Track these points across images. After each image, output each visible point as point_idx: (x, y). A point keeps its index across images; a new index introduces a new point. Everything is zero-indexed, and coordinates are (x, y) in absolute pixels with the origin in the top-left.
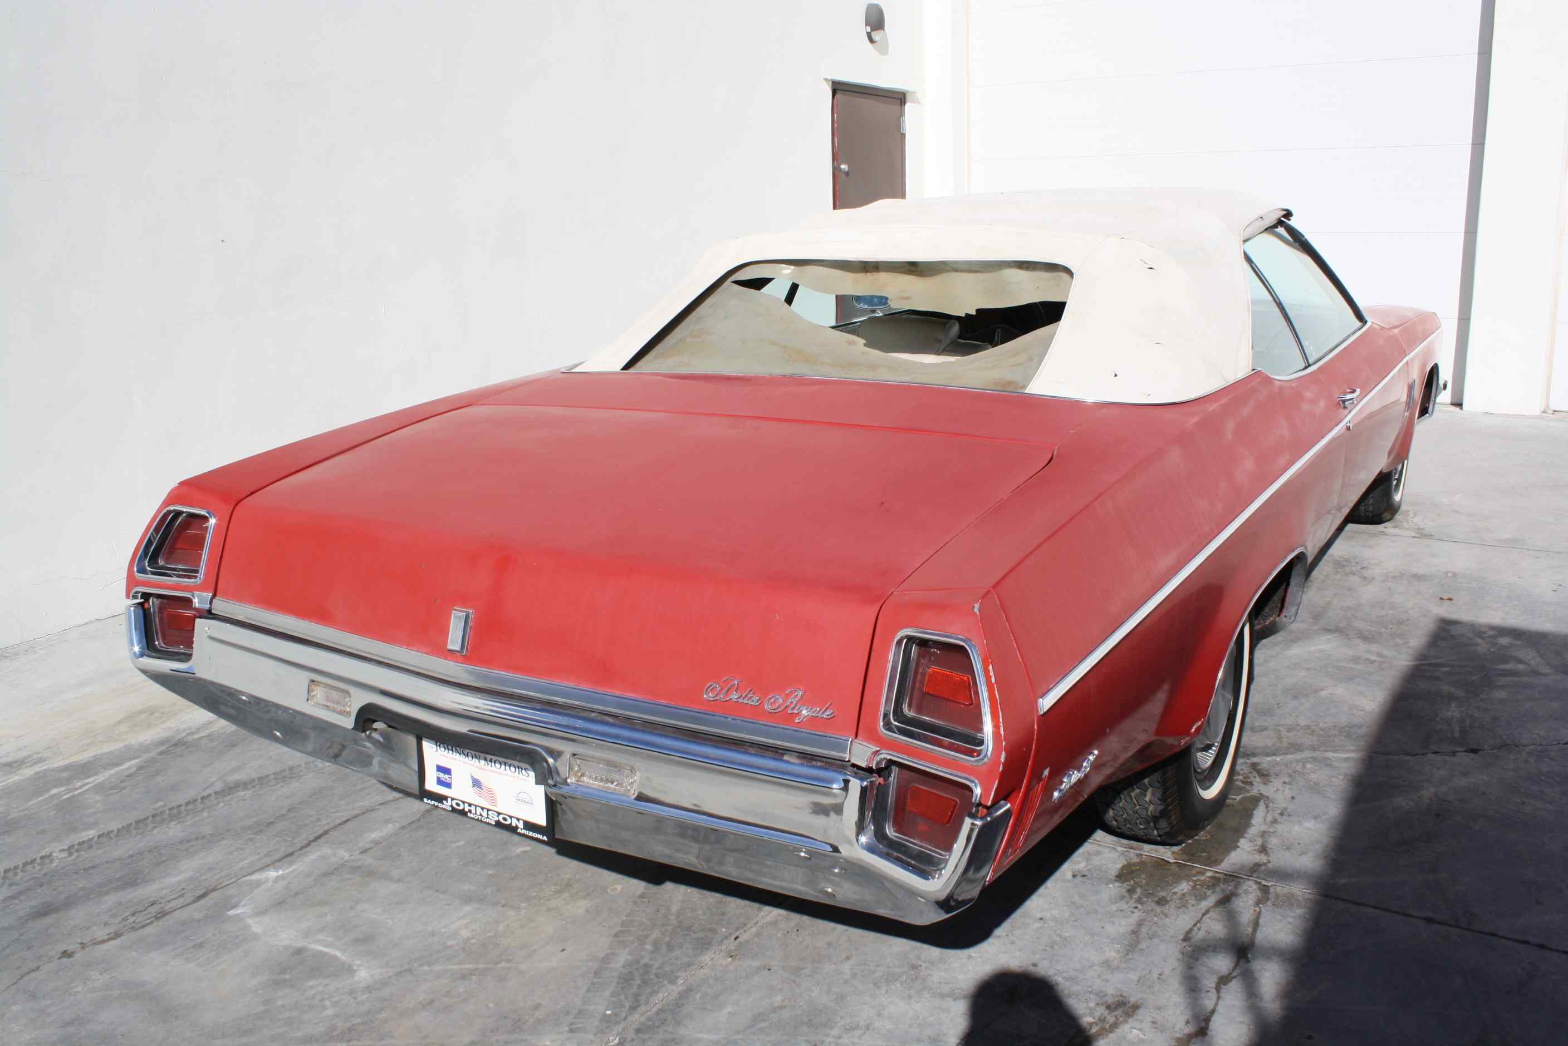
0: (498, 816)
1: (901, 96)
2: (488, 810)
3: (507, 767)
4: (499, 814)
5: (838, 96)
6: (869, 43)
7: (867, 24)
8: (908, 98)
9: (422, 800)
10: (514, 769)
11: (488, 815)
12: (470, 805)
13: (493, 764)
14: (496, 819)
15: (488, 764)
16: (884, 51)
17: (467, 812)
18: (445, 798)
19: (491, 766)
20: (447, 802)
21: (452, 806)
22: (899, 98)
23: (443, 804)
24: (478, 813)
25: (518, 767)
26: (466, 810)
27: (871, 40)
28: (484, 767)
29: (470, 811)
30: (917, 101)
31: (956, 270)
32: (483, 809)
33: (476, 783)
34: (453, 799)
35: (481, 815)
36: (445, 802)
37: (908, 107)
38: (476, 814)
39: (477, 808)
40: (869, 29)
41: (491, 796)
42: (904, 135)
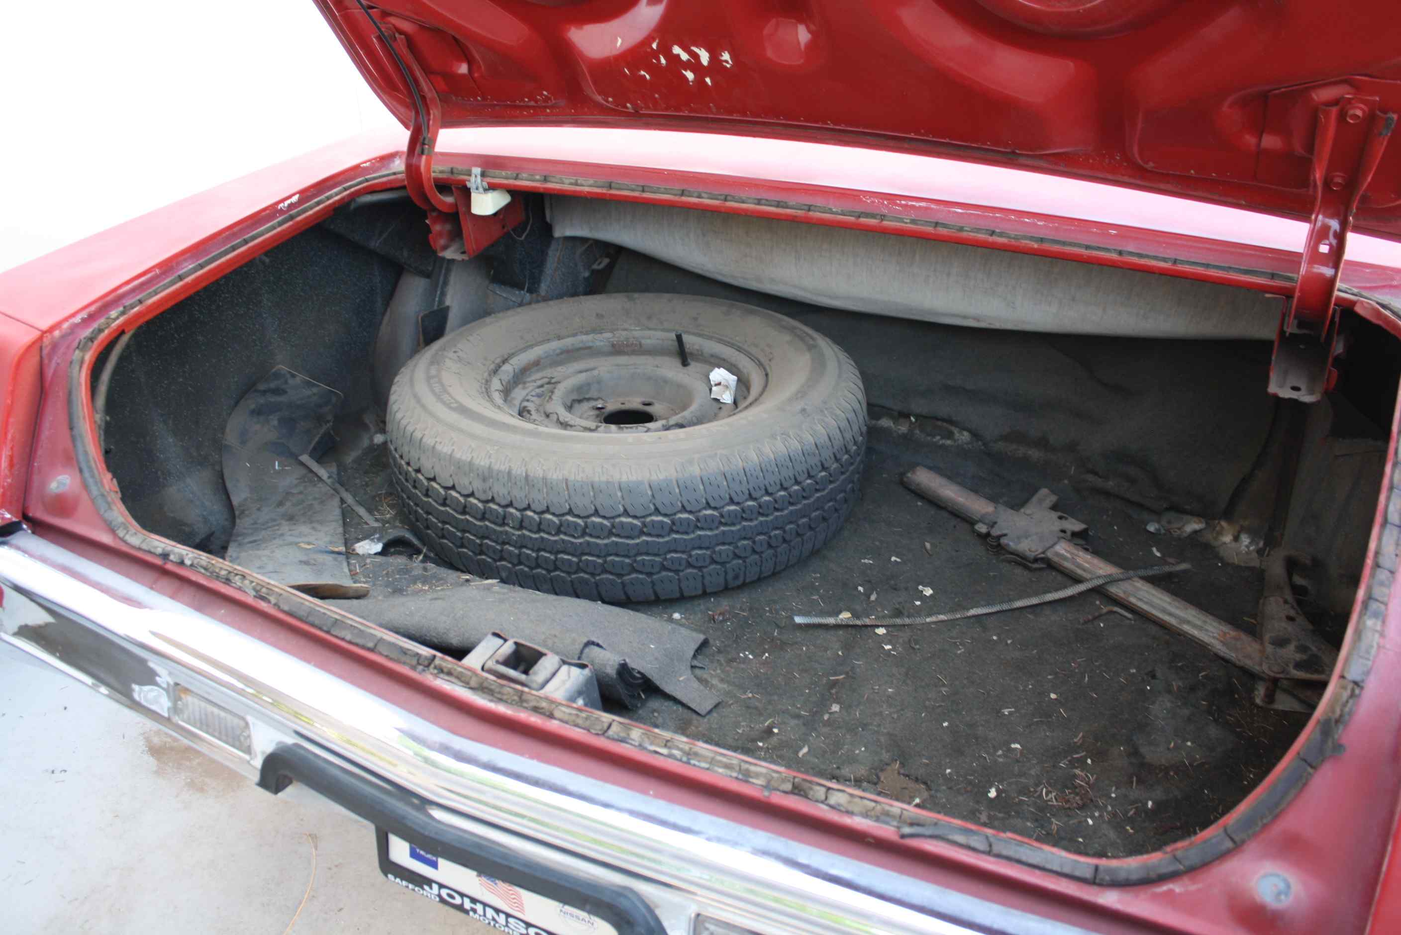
0: (527, 929)
2: (508, 915)
9: (386, 876)
11: (507, 922)
12: (474, 901)
18: (429, 882)
20: (431, 888)
21: (440, 896)
23: (423, 889)
29: (475, 911)
32: (497, 911)
34: (441, 886)
36: (426, 887)
39: (487, 909)
41: (514, 898)
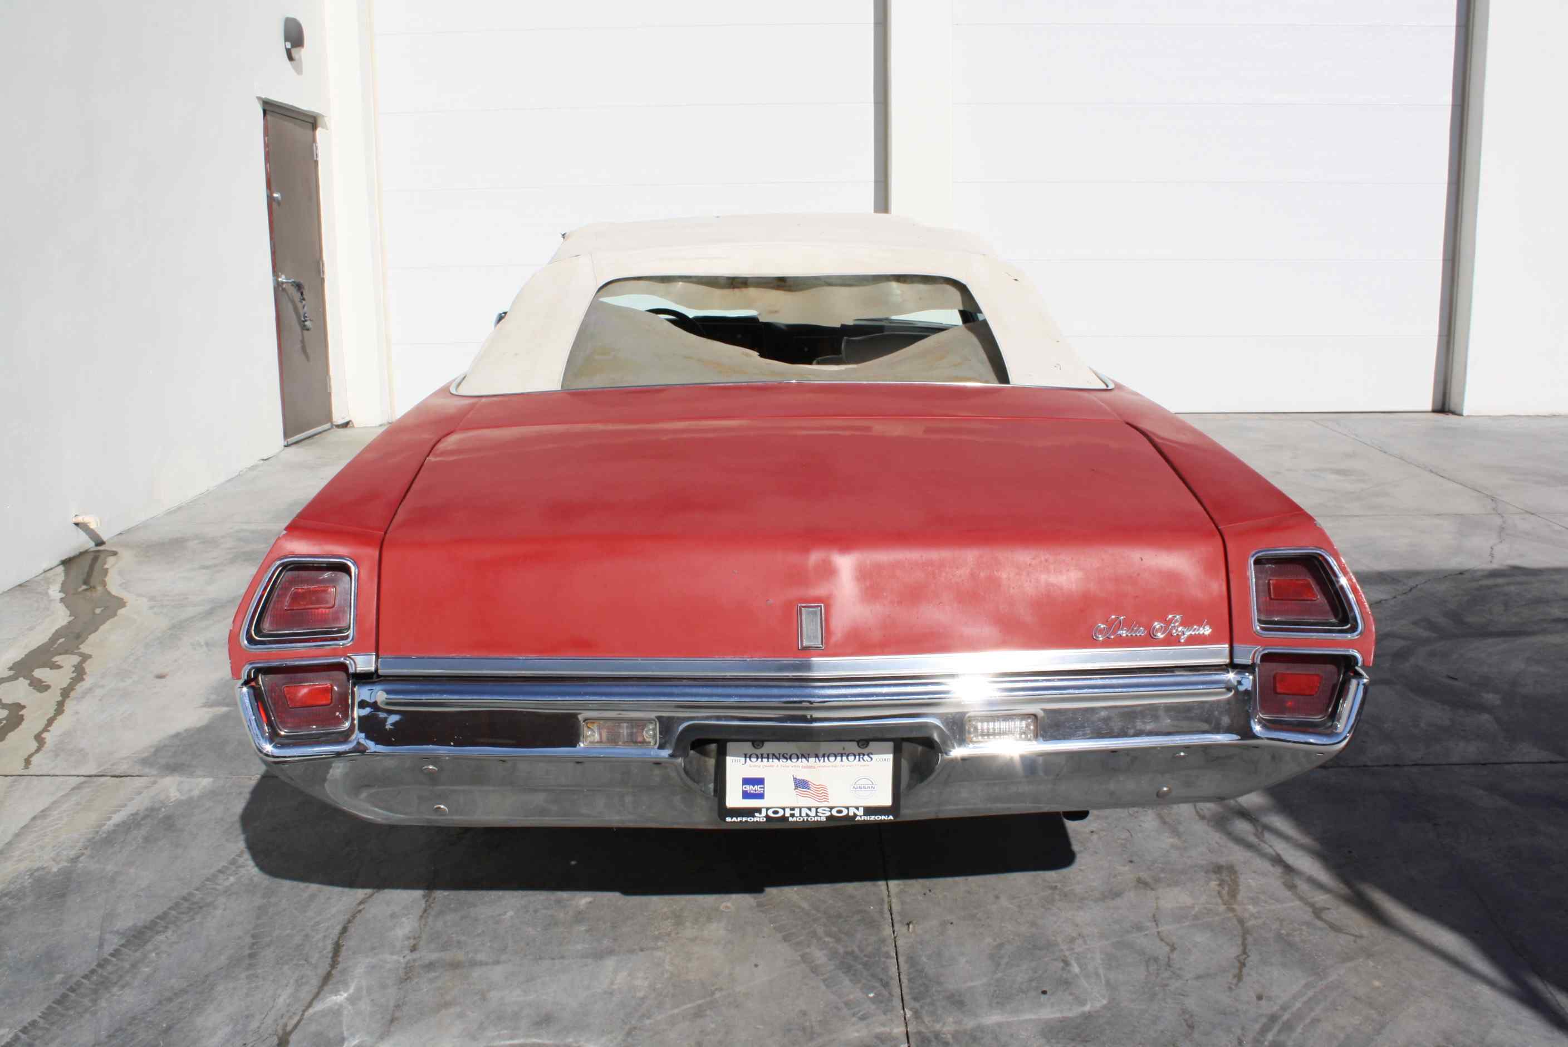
0: (830, 811)
1: (311, 120)
2: (817, 808)
3: (844, 758)
4: (831, 808)
5: (268, 117)
6: (288, 60)
7: (286, 39)
8: (320, 122)
9: (724, 821)
10: (853, 757)
11: (817, 813)
12: (792, 809)
13: (826, 759)
14: (828, 814)
15: (820, 761)
16: (299, 70)
17: (788, 818)
18: (759, 810)
19: (824, 761)
20: (760, 814)
21: (767, 816)
22: (312, 122)
23: (755, 817)
24: (804, 814)
25: (859, 755)
26: (787, 814)
27: (291, 58)
28: (814, 764)
29: (792, 815)
30: (325, 127)
31: (830, 284)
32: (810, 809)
33: (801, 784)
34: (768, 809)
35: (807, 815)
36: (757, 814)
37: (319, 132)
38: (800, 816)
39: (802, 809)
40: (289, 45)
41: (822, 792)
42: (316, 162)
